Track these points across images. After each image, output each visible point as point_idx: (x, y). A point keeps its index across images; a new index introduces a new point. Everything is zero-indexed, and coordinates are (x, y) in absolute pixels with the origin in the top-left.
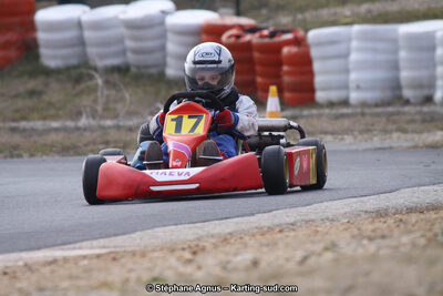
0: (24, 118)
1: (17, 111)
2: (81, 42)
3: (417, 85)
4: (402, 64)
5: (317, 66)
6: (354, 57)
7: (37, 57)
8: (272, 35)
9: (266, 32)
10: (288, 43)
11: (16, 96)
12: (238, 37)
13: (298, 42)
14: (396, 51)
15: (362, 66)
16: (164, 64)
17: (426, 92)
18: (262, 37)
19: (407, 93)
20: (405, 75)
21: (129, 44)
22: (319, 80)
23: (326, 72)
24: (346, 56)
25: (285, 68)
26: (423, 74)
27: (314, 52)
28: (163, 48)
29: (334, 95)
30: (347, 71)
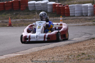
0: (26, 18)
1: (25, 17)
2: (35, 7)
3: (85, 13)
4: (83, 10)
5: (70, 10)
6: (76, 9)
7: (28, 9)
8: (63, 6)
9: (62, 5)
10: (66, 7)
11: (25, 15)
12: (58, 6)
13: (67, 7)
14: (82, 8)
15: (77, 10)
16: (47, 10)
17: (87, 14)
18: (62, 6)
19: (84, 15)
20: (83, 12)
21: (42, 7)
22: (70, 12)
23: (72, 11)
24: (75, 9)
25: (65, 11)
26: (86, 12)
27: (70, 8)
28: (47, 7)
29: (73, 15)
30: (75, 11)
